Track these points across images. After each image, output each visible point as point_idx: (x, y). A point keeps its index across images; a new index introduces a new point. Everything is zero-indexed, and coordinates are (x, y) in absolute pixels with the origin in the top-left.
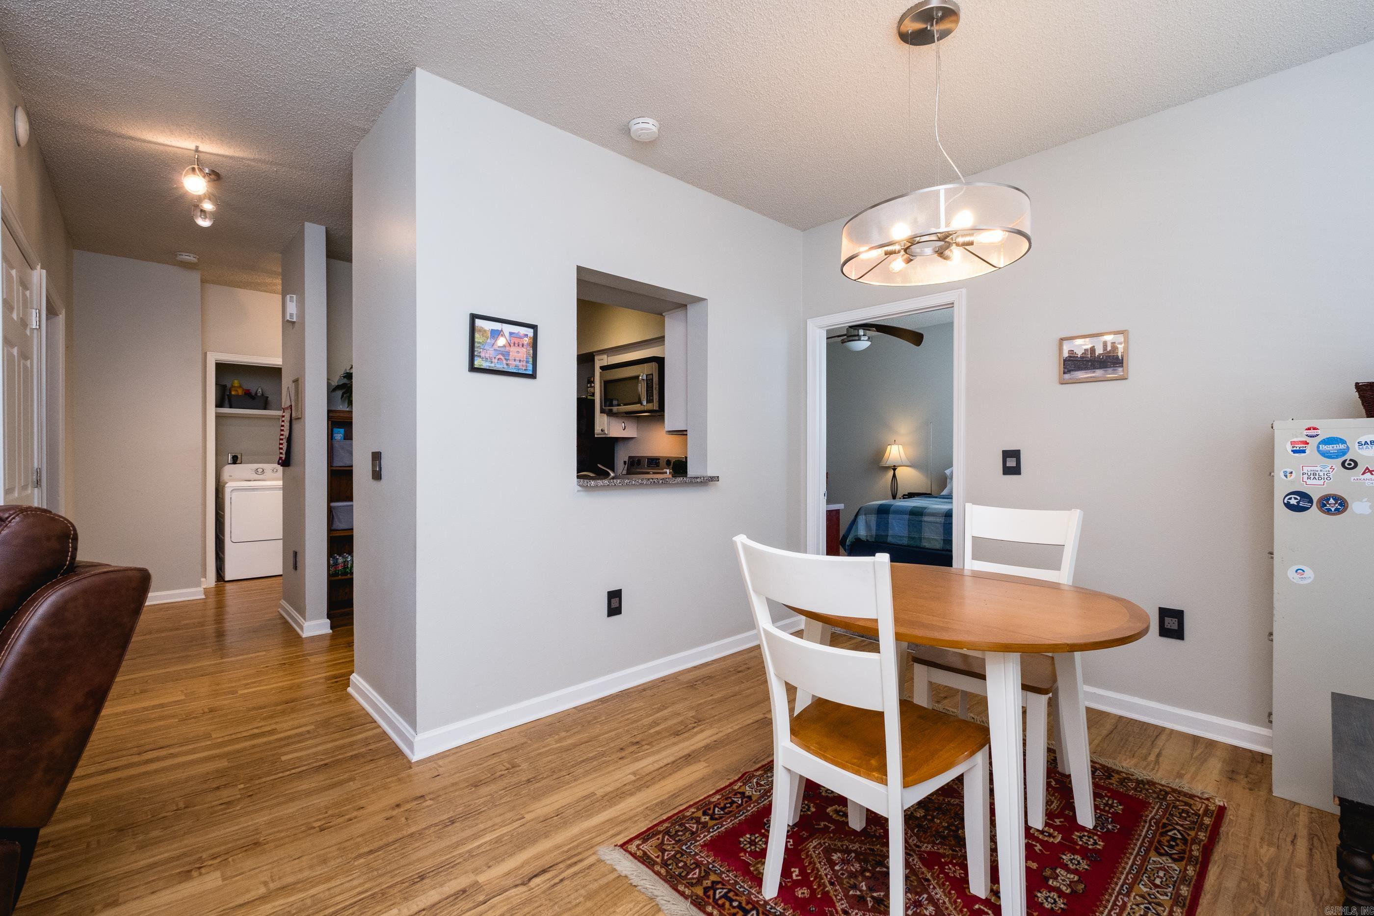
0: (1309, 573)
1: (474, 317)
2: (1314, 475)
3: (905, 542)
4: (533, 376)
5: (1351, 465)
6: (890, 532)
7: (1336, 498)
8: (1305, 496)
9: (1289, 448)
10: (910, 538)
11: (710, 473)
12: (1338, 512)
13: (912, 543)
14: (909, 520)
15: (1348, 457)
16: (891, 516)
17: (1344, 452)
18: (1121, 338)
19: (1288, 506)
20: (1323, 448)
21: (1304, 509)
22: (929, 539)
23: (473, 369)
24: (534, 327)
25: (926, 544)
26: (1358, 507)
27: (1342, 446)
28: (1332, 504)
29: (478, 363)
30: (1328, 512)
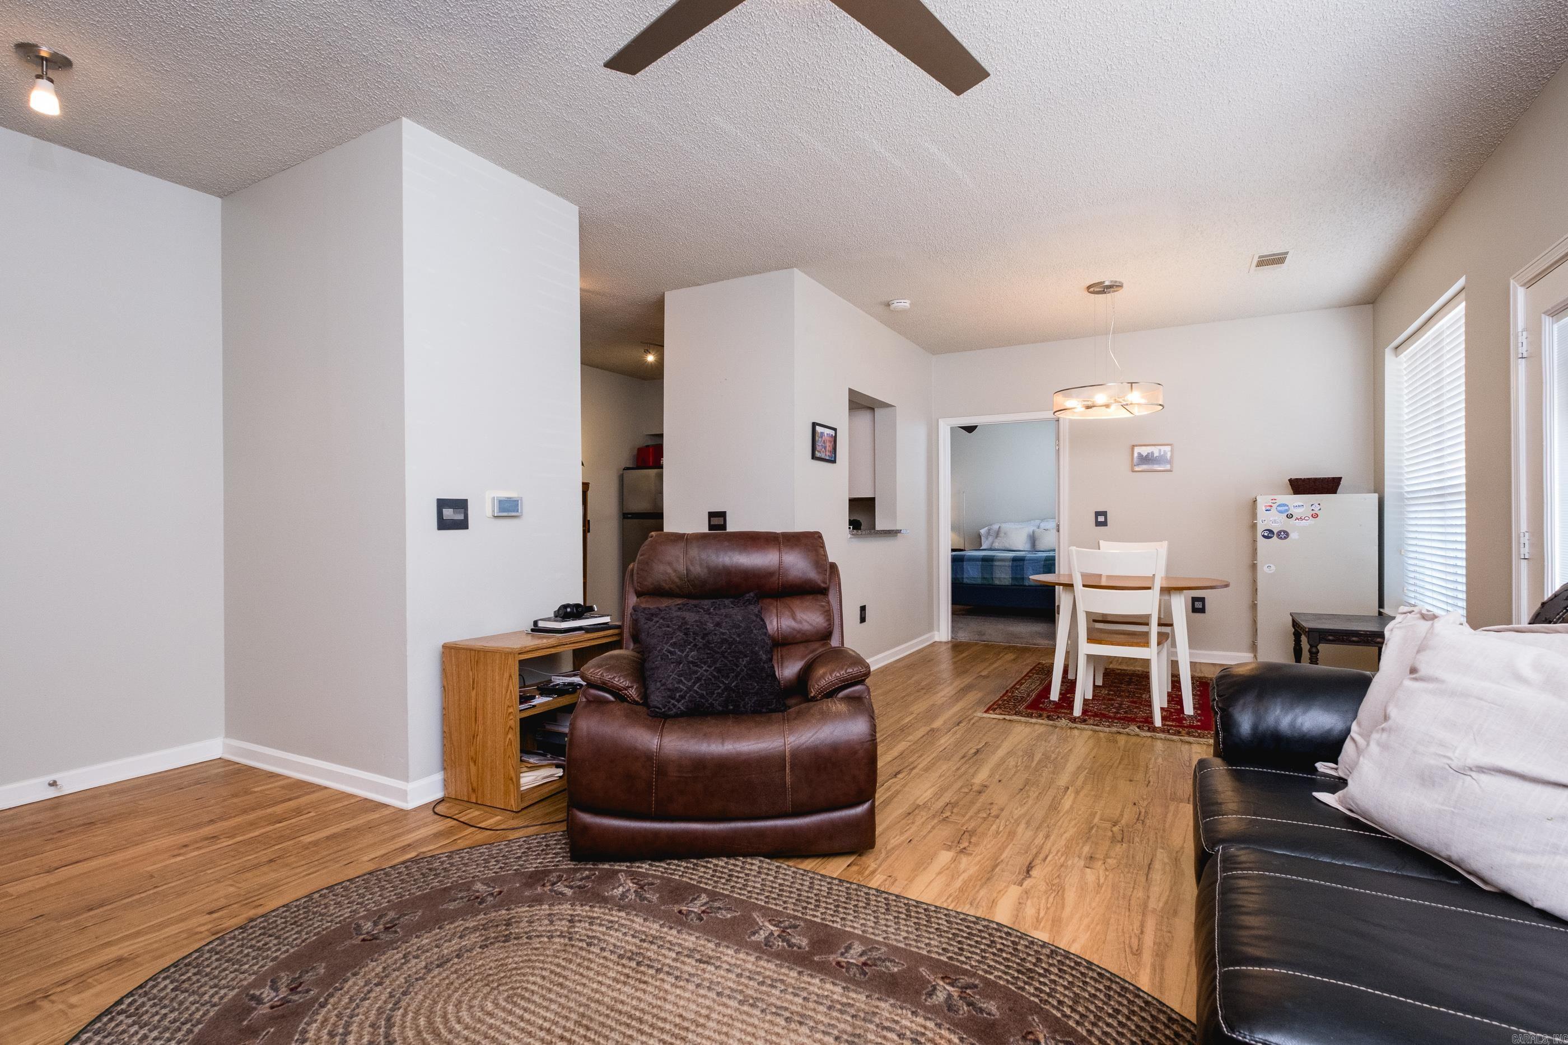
0: (1273, 567)
1: (814, 425)
2: (1275, 522)
3: (979, 581)
4: (834, 461)
5: (1290, 516)
6: (965, 575)
7: (1285, 532)
8: (1271, 531)
9: (1264, 509)
10: (984, 578)
11: (898, 528)
12: (1285, 538)
13: (985, 582)
14: (982, 565)
15: (1289, 513)
16: (965, 563)
17: (1287, 511)
18: (1168, 448)
19: (1264, 536)
20: (1279, 508)
21: (1271, 537)
22: (1000, 578)
23: (814, 457)
24: (835, 430)
25: (997, 582)
26: (1293, 536)
27: (1286, 508)
28: (1283, 535)
29: (818, 454)
30: (1281, 538)
